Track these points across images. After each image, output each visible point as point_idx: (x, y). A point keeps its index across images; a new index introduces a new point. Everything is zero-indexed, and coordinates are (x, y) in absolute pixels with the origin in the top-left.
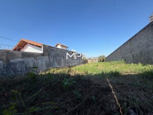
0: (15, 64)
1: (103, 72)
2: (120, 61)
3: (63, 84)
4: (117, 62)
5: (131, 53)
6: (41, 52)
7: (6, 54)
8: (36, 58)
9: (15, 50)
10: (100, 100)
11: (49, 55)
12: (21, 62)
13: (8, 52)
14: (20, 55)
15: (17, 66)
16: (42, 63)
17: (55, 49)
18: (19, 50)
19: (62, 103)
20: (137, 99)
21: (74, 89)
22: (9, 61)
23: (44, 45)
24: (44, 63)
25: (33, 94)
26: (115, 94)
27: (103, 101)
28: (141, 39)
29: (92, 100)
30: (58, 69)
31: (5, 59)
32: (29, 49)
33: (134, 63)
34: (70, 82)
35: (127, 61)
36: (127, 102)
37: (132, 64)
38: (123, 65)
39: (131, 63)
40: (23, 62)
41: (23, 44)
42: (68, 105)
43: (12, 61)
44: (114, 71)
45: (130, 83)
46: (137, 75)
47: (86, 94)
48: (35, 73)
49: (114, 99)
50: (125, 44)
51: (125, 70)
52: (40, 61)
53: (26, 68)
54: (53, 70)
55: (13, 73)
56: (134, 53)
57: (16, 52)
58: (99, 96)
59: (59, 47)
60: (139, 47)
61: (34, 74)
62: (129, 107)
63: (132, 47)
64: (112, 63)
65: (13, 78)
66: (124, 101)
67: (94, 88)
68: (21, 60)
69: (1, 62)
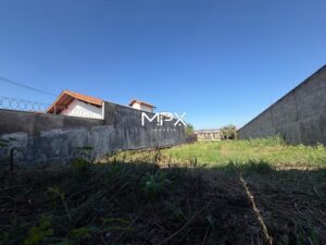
0: (48, 140)
1: (231, 163)
2: (270, 139)
3: (144, 186)
4: (265, 140)
5: (297, 120)
6: (100, 116)
7: (34, 120)
8: (89, 129)
9: (51, 112)
10: (225, 226)
11: (115, 124)
12: (61, 136)
13: (38, 116)
14: (60, 123)
15: (53, 144)
16: (101, 140)
17: (128, 111)
18: (59, 112)
19: (140, 226)
20: (316, 230)
21: (166, 196)
22: (39, 134)
23: (106, 103)
24: (106, 140)
25: (81, 203)
26: (262, 214)
27: (233, 228)
28: (320, 89)
29: (207, 224)
30: (133, 152)
31: (31, 129)
32: (78, 111)
33: (306, 145)
34: (157, 181)
35: (288, 140)
36: (291, 234)
37: (302, 147)
38: (280, 148)
39: (298, 143)
40: (64, 137)
41: (67, 101)
42: (153, 231)
43: (44, 134)
44: (258, 161)
45: (296, 189)
46: (313, 172)
47: (193, 210)
48: (87, 159)
49: (259, 225)
50: (281, 100)
51: (284, 159)
52: (97, 134)
53: (70, 149)
54: (122, 154)
55: (44, 158)
56: (304, 122)
57: (54, 117)
58: (224, 216)
59: (136, 106)
60: (315, 107)
61: (85, 162)
63: (299, 109)
64: (253, 142)
65: (44, 167)
66: (282, 233)
67: (212, 197)
68: (62, 132)
69: (26, 135)
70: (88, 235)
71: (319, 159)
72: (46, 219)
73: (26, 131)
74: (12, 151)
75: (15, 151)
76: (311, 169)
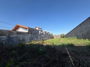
1: (63, 44)
2: (74, 37)
3: (39, 50)
4: (72, 38)
5: (81, 32)
6: (27, 31)
7: (8, 32)
8: (24, 35)
9: (13, 30)
10: (62, 61)
11: (31, 33)
12: (16, 37)
13: (9, 31)
14: (16, 33)
15: (14, 39)
16: (27, 38)
17: (34, 30)
18: (15, 30)
19: (38, 61)
20: (86, 62)
21: (45, 53)
23: (29, 28)
24: (29, 38)
25: (22, 55)
26: (71, 58)
27: (63, 62)
28: (87, 24)
29: (56, 61)
30: (36, 41)
31: (8, 35)
32: (21, 30)
33: (83, 39)
34: (43, 49)
35: (78, 38)
36: (79, 63)
38: (76, 40)
40: (17, 37)
41: (18, 27)
42: (42, 63)
43: (11, 36)
44: (70, 43)
45: (81, 51)
46: (85, 46)
47: (53, 57)
48: (23, 43)
49: (71, 61)
50: (77, 27)
51: (77, 43)
52: (26, 36)
53: (19, 40)
54: (33, 42)
55: (11, 43)
56: (83, 33)
57: (14, 31)
58: (61, 58)
59: (37, 29)
60: (86, 29)
62: (80, 66)
63: (82, 29)
64: (69, 38)
65: (11, 46)
66: (77, 63)
68: (16, 36)
69: (6, 37)
70: (24, 64)
71: (87, 43)
72: (12, 60)
73: (6, 36)
74: (2, 41)
75: (3, 41)
76: (84, 45)
